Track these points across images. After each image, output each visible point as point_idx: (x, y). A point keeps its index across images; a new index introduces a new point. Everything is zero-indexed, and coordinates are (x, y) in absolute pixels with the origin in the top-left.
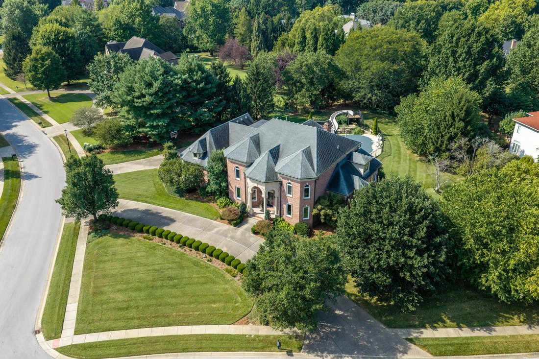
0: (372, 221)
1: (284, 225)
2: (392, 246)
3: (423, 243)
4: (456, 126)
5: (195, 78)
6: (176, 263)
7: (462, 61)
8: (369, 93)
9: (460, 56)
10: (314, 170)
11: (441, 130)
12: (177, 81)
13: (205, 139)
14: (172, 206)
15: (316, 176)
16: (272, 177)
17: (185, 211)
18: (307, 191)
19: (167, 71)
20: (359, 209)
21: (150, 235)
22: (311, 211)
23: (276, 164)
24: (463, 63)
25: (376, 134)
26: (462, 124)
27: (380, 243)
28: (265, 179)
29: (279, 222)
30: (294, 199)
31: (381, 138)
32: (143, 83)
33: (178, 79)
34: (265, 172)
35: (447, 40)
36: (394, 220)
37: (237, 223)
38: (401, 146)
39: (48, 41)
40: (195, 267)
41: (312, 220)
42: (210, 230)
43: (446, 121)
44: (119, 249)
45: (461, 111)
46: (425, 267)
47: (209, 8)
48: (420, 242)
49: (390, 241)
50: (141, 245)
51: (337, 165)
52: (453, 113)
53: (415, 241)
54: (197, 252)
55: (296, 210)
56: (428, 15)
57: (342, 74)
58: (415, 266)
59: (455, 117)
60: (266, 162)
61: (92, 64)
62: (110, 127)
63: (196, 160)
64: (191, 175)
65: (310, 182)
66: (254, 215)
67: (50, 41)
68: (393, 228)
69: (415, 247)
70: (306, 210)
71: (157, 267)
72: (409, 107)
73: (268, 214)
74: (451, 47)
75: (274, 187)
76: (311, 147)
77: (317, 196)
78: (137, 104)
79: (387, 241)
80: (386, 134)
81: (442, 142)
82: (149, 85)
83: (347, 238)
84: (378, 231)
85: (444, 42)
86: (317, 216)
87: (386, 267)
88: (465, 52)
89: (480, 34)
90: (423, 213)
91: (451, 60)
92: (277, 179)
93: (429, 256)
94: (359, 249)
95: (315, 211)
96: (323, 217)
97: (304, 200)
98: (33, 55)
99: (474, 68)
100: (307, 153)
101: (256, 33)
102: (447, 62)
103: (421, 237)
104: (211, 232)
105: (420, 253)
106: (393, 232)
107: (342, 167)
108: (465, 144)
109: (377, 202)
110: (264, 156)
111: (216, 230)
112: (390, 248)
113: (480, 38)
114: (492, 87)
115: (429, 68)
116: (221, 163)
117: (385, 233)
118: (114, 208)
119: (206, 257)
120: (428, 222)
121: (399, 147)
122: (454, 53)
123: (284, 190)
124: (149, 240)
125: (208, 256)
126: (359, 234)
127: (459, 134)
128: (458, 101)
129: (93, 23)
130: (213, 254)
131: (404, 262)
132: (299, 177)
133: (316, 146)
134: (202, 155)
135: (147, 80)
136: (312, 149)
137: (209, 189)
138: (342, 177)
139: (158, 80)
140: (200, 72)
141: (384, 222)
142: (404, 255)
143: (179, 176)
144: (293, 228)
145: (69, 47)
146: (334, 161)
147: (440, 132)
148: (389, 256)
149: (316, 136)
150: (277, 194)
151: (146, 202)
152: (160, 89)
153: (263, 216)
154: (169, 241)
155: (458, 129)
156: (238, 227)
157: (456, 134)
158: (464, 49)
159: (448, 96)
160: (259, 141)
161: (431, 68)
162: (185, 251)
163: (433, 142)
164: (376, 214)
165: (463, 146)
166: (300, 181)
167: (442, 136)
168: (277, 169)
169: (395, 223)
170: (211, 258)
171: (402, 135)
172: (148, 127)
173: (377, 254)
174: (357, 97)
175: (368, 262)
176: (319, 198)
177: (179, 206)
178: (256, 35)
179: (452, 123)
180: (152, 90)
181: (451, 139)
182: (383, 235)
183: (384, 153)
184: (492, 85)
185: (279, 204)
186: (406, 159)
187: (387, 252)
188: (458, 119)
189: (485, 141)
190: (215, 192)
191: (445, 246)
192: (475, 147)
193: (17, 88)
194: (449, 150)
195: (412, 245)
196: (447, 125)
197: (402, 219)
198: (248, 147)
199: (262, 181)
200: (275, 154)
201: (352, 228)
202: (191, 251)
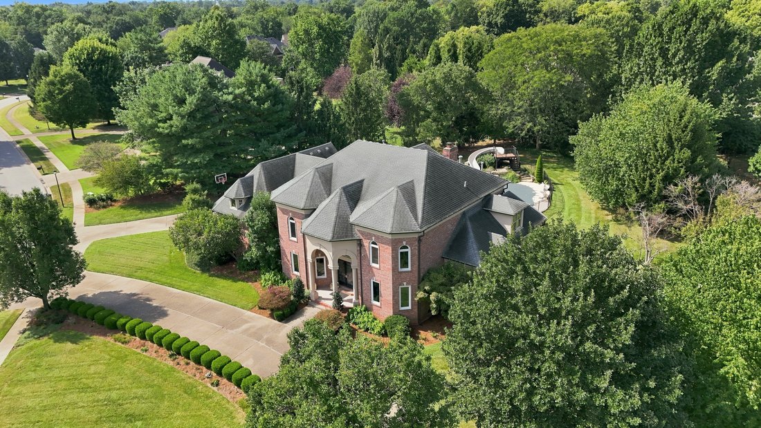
0: (515, 308)
1: (366, 319)
2: (558, 363)
3: (628, 358)
4: (676, 156)
5: (256, 94)
6: (152, 387)
7: (677, 63)
8: (529, 122)
9: (674, 56)
10: (416, 219)
11: (649, 166)
12: (225, 97)
13: (252, 177)
14: (186, 286)
15: (419, 230)
16: (343, 231)
17: (203, 294)
18: (404, 255)
19: (213, 83)
20: (489, 286)
21: (128, 335)
22: (414, 295)
23: (352, 210)
24: (680, 67)
25: (540, 182)
26: (687, 153)
27: (532, 357)
28: (331, 235)
29: (358, 313)
30: (383, 272)
31: (548, 187)
32: (171, 98)
33: (229, 94)
34: (333, 224)
35: (651, 35)
36: (561, 308)
37: (284, 314)
38: (581, 198)
39: (78, 62)
40: (186, 395)
41: (416, 310)
42: (232, 327)
43: (657, 150)
44: (62, 359)
45: (683, 132)
46: (635, 413)
47: (315, 29)
48: (622, 355)
49: (553, 353)
50: (104, 351)
51: (464, 214)
52: (670, 136)
53: (609, 354)
54: (198, 367)
55: (387, 291)
56: (620, 31)
57: (486, 96)
58: (612, 411)
59: (673, 143)
60: (334, 207)
61: (121, 83)
62: (123, 167)
63: (235, 211)
64: (218, 233)
65: (409, 241)
66: (318, 301)
67: (80, 61)
68: (558, 324)
69: (610, 366)
70: (405, 292)
71: (114, 395)
72: (593, 135)
73: (338, 299)
74: (658, 43)
75: (349, 251)
76: (415, 182)
77: (425, 267)
78: (161, 130)
79: (547, 352)
80: (556, 182)
81: (652, 185)
82: (181, 102)
83: (466, 343)
84: (526, 329)
85: (646, 38)
86: (425, 303)
87: (546, 410)
88: (684, 48)
89: (705, 21)
90: (625, 292)
91: (659, 62)
92: (352, 236)
93: (644, 389)
94: (490, 369)
95: (421, 295)
96: (434, 306)
97: (401, 272)
98: (51, 77)
99: (700, 73)
100: (407, 191)
101: (377, 60)
102: (653, 67)
103: (623, 344)
104: (233, 332)
105: (621, 380)
106: (560, 333)
107: (473, 219)
108: (693, 188)
109: (525, 270)
110: (335, 198)
111: (245, 327)
112: (554, 368)
113: (707, 26)
114: (732, 102)
115: (623, 78)
116: (268, 213)
117: (542, 334)
118: (74, 286)
119: (210, 377)
120: (637, 312)
121: (578, 200)
122: (664, 52)
123: (366, 256)
124: (123, 343)
125: (215, 374)
126: (489, 336)
127: (683, 170)
128: (678, 115)
129: (152, 45)
130: (223, 371)
131: (586, 400)
132: (389, 231)
133: (424, 179)
134: (243, 203)
135: (178, 94)
136: (416, 185)
137: (247, 256)
138: (471, 234)
139: (194, 93)
140: (263, 85)
141: (540, 310)
142: (584, 384)
143: (200, 234)
144: (381, 325)
145: (107, 70)
146: (457, 206)
147: (648, 169)
148: (553, 388)
149: (425, 164)
150: (354, 264)
151: (146, 279)
152: (198, 108)
153: (331, 303)
154: (155, 345)
155: (679, 162)
156: (286, 323)
157: (676, 170)
158: (681, 43)
159: (659, 110)
160: (331, 176)
161: (626, 78)
162: (178, 364)
163: (635, 187)
164: (524, 294)
165: (690, 190)
166: (390, 237)
167: (652, 176)
168: (353, 218)
169: (564, 313)
170: (220, 379)
171: (582, 179)
172: (178, 167)
173: (526, 381)
174: (510, 127)
175: (508, 396)
176: (429, 272)
177: (197, 286)
178: (376, 64)
179: (668, 152)
180: (186, 108)
181: (668, 179)
182: (538, 338)
183: (552, 208)
184: (731, 99)
185: (359, 281)
186: (589, 217)
187: (549, 376)
188: (679, 145)
189: (730, 182)
190: (258, 262)
191: (679, 368)
192: (711, 192)
193: (38, 128)
194: (665, 198)
195: (602, 362)
196: (660, 157)
197: (579, 305)
198: (309, 183)
199: (326, 238)
200: (354, 194)
201: (474, 323)
202: (188, 364)
